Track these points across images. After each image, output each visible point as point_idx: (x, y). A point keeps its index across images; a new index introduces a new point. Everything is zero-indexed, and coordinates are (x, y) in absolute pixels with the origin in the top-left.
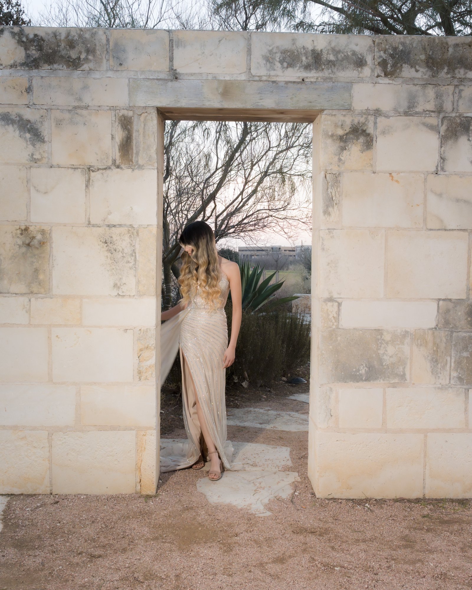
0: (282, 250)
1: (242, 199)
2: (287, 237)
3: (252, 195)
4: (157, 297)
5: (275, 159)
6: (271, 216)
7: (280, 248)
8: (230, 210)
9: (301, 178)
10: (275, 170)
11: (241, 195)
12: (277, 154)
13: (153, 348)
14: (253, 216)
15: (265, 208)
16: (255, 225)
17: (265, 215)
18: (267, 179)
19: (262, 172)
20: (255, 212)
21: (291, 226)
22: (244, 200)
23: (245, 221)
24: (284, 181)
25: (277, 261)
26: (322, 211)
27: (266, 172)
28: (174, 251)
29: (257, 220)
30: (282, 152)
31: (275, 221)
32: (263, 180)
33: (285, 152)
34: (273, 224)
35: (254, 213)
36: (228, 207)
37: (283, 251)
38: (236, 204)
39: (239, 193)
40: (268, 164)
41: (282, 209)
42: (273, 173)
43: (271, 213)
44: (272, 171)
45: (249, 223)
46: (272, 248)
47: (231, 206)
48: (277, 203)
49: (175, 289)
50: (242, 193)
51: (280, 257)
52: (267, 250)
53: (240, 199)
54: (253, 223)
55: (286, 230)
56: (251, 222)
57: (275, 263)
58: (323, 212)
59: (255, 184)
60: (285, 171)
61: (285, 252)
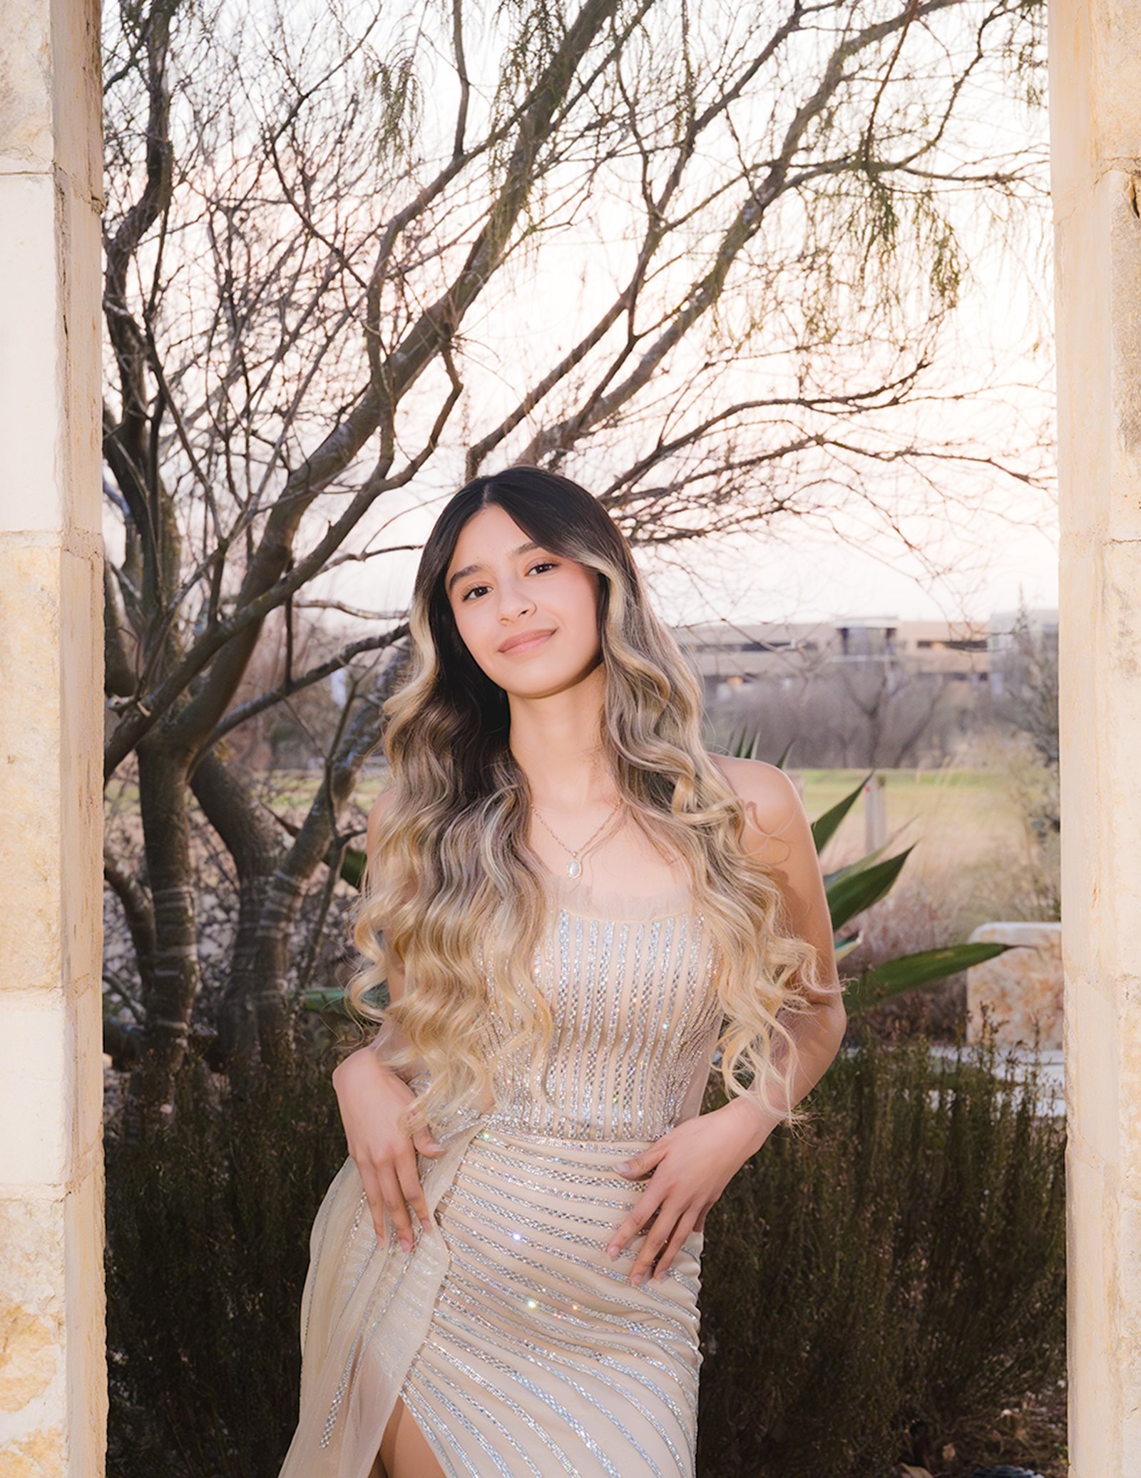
0: (904, 645)
1: (633, 339)
2: (918, 570)
3: (698, 310)
4: (71, 990)
5: (834, 78)
6: (820, 440)
7: (890, 632)
8: (555, 411)
9: (994, 195)
10: (834, 154)
11: (625, 313)
12: (848, 48)
13: (51, 1324)
14: (704, 444)
15: (781, 396)
16: (719, 498)
17: (779, 437)
18: (789, 205)
19: (756, 167)
20: (715, 421)
21: (946, 499)
22: (643, 347)
23: (658, 476)
24: (887, 224)
25: (873, 713)
26: (1116, 423)
27: (778, 167)
28: (205, 674)
29: (730, 467)
30: (875, 33)
31: (842, 474)
32: (759, 217)
33: (891, 40)
34: (830, 494)
35: (708, 424)
36: (543, 389)
37: (912, 650)
38: (593, 368)
39: (614, 299)
40: (788, 116)
41: (886, 397)
42: (823, 168)
43: (815, 422)
44: (816, 157)
45: (677, 487)
46: (844, 632)
47: (562, 382)
48: (852, 360)
49: (227, 910)
50: (629, 300)
51: (891, 684)
52: (810, 646)
53: (616, 336)
54: (709, 485)
55: (912, 531)
56: (689, 480)
57: (864, 723)
58: (1124, 427)
59: (713, 243)
60: (896, 156)
61: (924, 652)
